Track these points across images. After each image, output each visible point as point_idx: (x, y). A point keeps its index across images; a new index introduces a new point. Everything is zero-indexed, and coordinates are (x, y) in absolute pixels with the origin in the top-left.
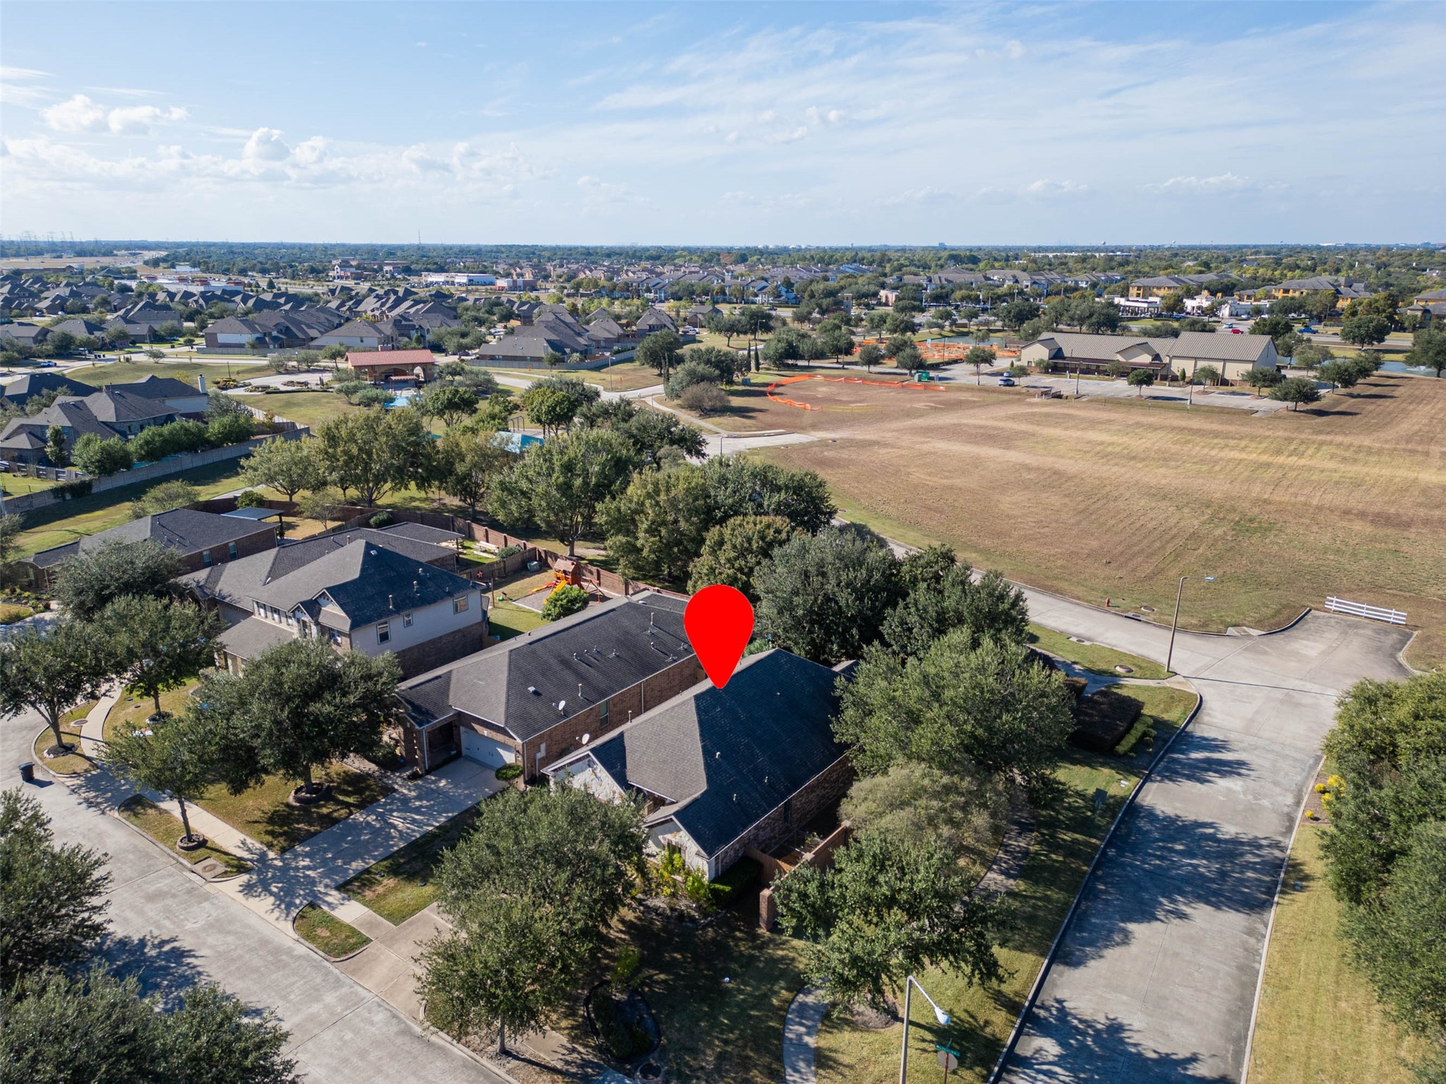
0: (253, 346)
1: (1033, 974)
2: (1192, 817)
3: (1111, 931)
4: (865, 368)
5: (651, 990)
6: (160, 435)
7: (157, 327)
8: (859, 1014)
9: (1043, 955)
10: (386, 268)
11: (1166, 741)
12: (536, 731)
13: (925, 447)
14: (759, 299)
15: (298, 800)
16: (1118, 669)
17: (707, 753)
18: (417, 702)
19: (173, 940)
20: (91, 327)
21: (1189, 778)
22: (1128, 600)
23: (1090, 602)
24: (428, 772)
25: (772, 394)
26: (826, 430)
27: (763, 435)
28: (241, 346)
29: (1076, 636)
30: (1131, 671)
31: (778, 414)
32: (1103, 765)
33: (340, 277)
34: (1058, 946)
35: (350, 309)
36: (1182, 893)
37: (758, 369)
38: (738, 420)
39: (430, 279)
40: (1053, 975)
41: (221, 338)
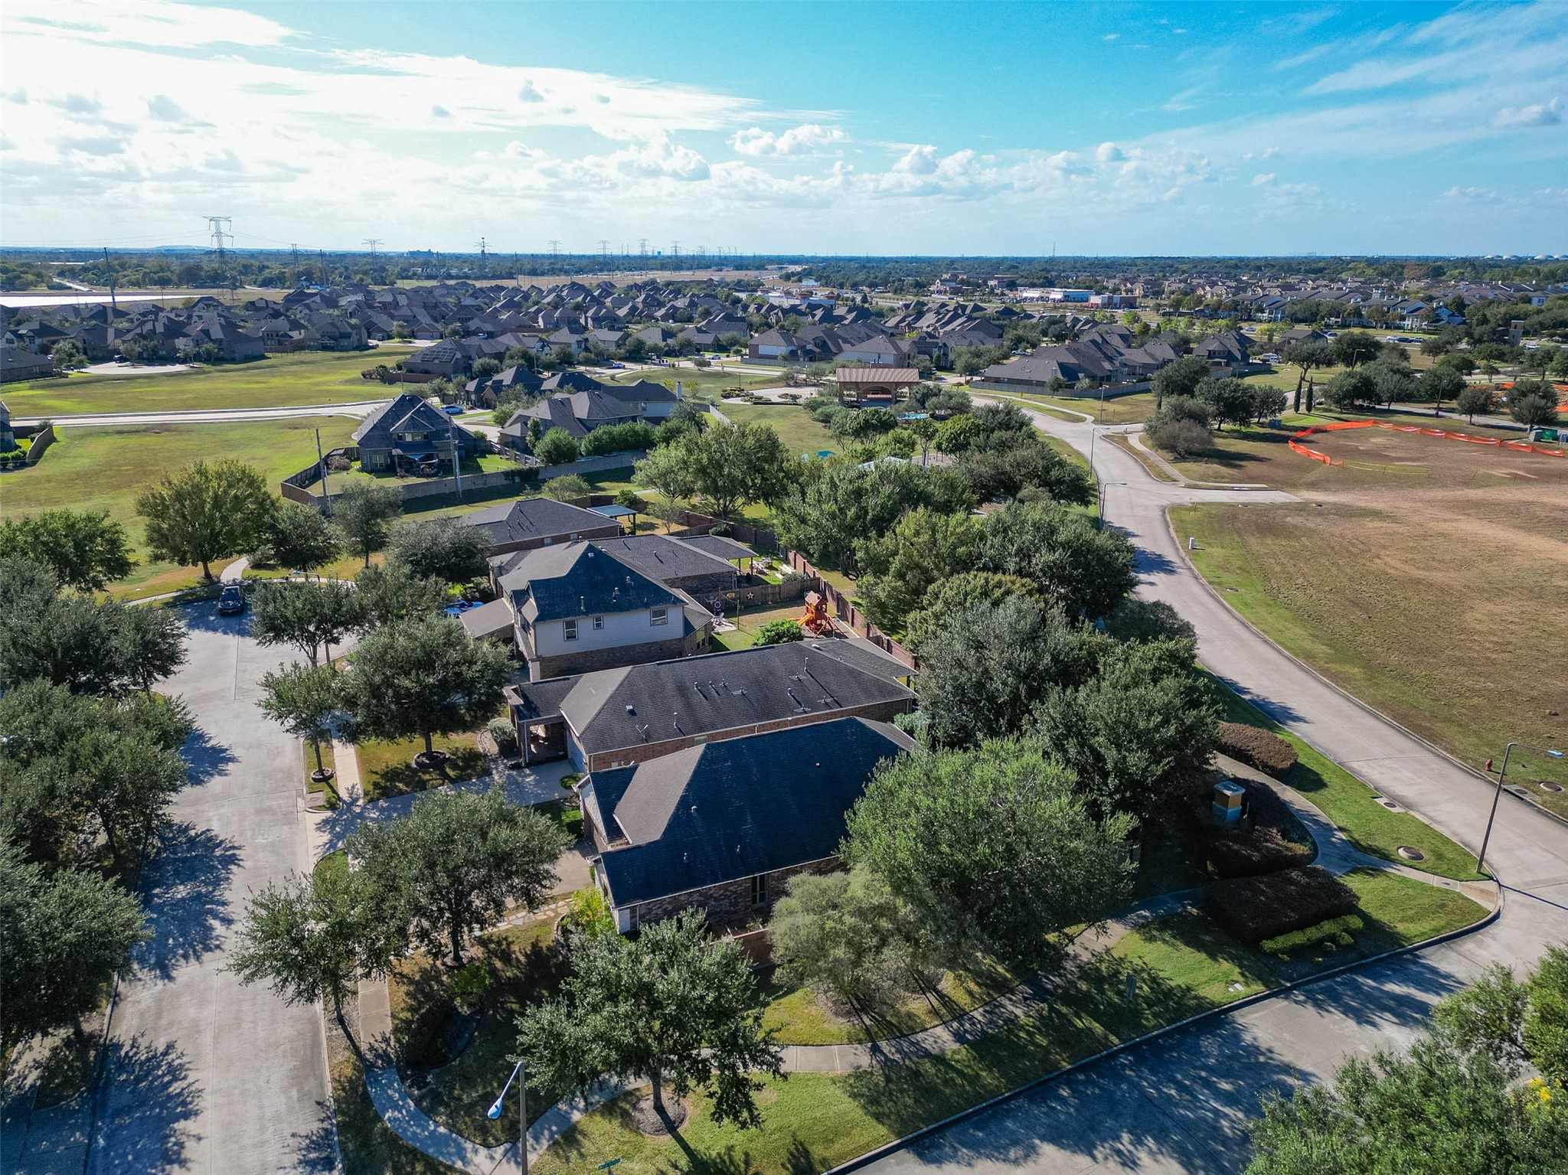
0: (785, 358)
1: (867, 1147)
2: (1288, 1058)
3: (1015, 1143)
4: (1465, 418)
5: (494, 1015)
6: (610, 433)
7: (721, 336)
8: (642, 1110)
9: (899, 1135)
10: (992, 283)
11: (1364, 956)
12: (605, 748)
13: (1443, 527)
14: (1408, 323)
15: (417, 763)
16: (1401, 851)
17: (684, 803)
18: (532, 698)
19: (239, 848)
20: (667, 334)
21: (1347, 1010)
22: (1531, 768)
23: (1465, 759)
24: (528, 766)
25: (1297, 441)
26: (1326, 490)
27: (1232, 489)
28: (775, 357)
29: (1389, 795)
30: (1419, 857)
31: (1278, 465)
32: (1231, 958)
33: (939, 292)
34: (931, 1132)
35: (909, 325)
36: (1161, 1137)
37: (1309, 408)
38: (1216, 468)
39: (1025, 295)
40: (891, 1159)
41: (763, 350)
